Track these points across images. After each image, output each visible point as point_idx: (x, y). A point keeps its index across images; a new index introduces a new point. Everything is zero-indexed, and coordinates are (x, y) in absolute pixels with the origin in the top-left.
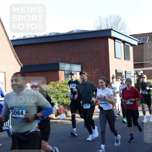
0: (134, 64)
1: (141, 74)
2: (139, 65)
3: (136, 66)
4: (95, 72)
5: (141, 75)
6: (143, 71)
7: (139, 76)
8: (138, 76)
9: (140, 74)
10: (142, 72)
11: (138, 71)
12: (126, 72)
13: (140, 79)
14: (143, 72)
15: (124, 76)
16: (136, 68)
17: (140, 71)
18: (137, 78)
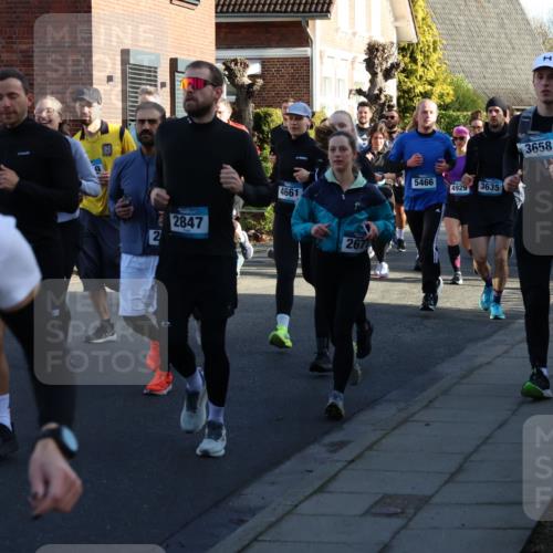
0: (219, 26)
1: (251, 77)
2: (243, 31)
3: (227, 35)
4: (14, 57)
5: (251, 86)
6: (264, 62)
7: (242, 86)
8: (233, 90)
9: (247, 81)
10: (255, 69)
11: (235, 61)
12: (174, 63)
13: (247, 105)
14: (263, 67)
15: (163, 85)
16: (229, 47)
17: (246, 66)
18: (233, 98)
